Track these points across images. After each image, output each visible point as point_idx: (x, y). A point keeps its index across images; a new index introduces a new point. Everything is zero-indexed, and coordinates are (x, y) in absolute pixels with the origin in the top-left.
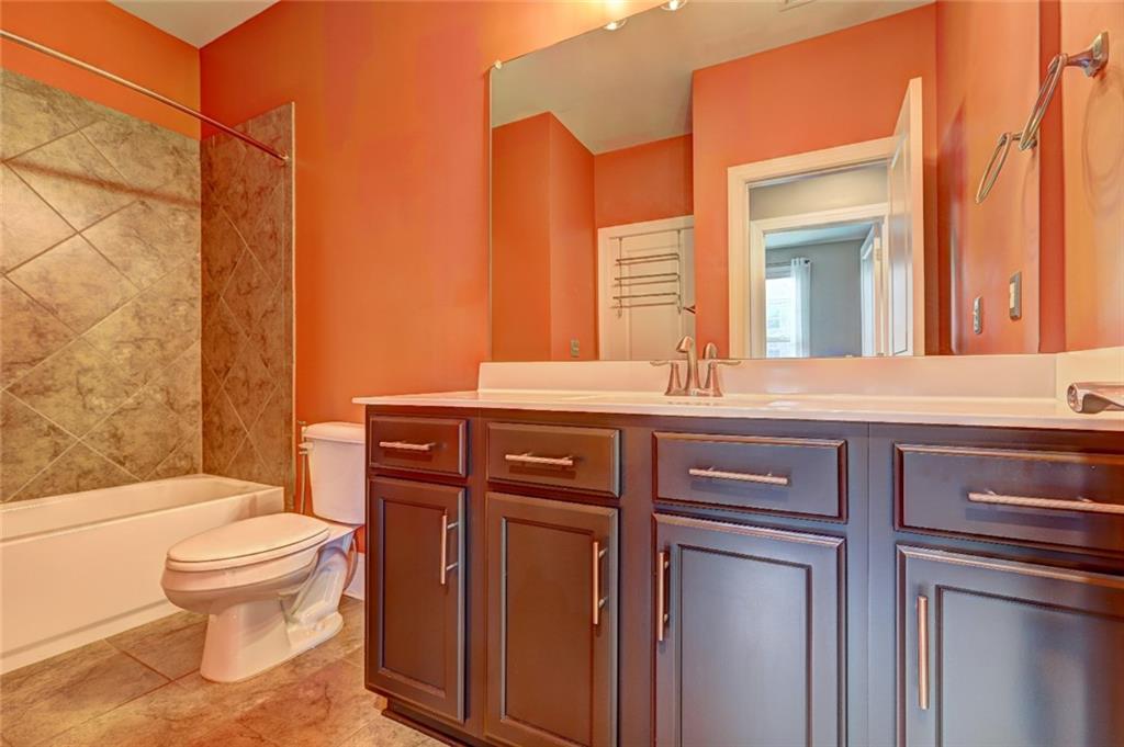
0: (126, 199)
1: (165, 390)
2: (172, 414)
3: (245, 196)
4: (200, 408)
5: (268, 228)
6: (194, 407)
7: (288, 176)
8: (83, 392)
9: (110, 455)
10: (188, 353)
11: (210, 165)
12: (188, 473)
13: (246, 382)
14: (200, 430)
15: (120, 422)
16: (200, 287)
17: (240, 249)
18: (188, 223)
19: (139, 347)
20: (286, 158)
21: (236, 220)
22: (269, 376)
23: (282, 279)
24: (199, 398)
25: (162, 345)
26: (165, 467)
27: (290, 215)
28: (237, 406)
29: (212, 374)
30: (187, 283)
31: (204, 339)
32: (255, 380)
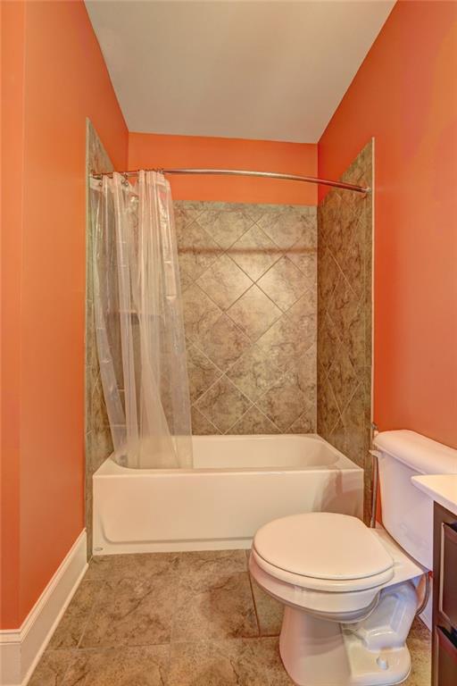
0: (276, 257)
1: (296, 376)
2: (300, 391)
3: (341, 233)
4: (316, 389)
5: (355, 253)
6: (313, 388)
7: (369, 204)
8: (256, 376)
9: (268, 415)
10: (309, 352)
11: (322, 220)
12: (308, 432)
13: (340, 376)
14: (315, 404)
15: (273, 395)
16: (316, 306)
17: (337, 274)
18: (309, 263)
19: (282, 349)
20: (368, 189)
21: (335, 253)
22: (354, 374)
23: (364, 293)
24: (315, 382)
25: (294, 346)
26: (296, 426)
27: (370, 237)
28: (335, 393)
29: (322, 366)
30: (309, 304)
31: (318, 341)
32: (345, 376)
